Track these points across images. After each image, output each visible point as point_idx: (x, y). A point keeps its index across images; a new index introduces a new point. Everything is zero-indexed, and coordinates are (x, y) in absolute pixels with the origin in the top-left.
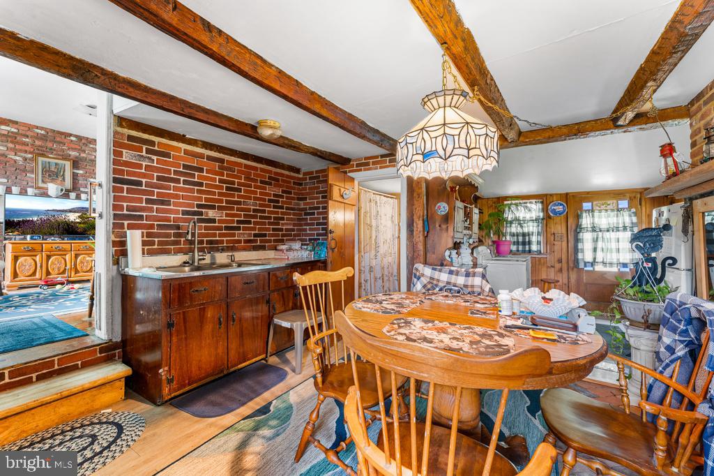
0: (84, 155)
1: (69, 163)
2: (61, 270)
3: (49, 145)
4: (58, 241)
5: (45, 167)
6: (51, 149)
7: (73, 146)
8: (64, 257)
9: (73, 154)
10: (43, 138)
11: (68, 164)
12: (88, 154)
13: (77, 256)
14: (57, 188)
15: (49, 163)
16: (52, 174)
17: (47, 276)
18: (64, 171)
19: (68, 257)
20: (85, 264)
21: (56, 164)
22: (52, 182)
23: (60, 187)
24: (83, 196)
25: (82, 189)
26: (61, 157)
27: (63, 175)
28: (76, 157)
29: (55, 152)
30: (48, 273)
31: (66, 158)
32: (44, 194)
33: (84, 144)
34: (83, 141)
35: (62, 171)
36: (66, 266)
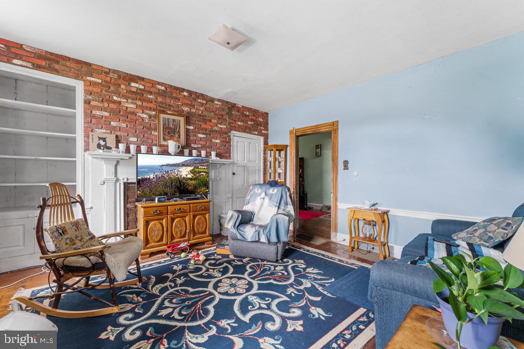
0: (193, 110)
1: (183, 118)
2: (182, 234)
3: (168, 101)
4: (179, 202)
5: (165, 124)
6: (169, 105)
7: (186, 101)
8: (184, 218)
9: (186, 109)
10: (162, 94)
11: (182, 120)
12: (197, 109)
13: (194, 217)
14: (176, 145)
15: (168, 119)
16: (171, 131)
17: (172, 240)
18: (179, 128)
19: (187, 219)
20: (201, 225)
21: (174, 120)
22: (170, 139)
23: (178, 144)
24: (194, 152)
25: (193, 145)
26: (176, 113)
27: (179, 131)
28: (188, 113)
29: (172, 108)
30: (173, 237)
31: (180, 113)
32: (165, 152)
33: (193, 99)
34: (193, 96)
35: (178, 127)
36: (186, 229)
